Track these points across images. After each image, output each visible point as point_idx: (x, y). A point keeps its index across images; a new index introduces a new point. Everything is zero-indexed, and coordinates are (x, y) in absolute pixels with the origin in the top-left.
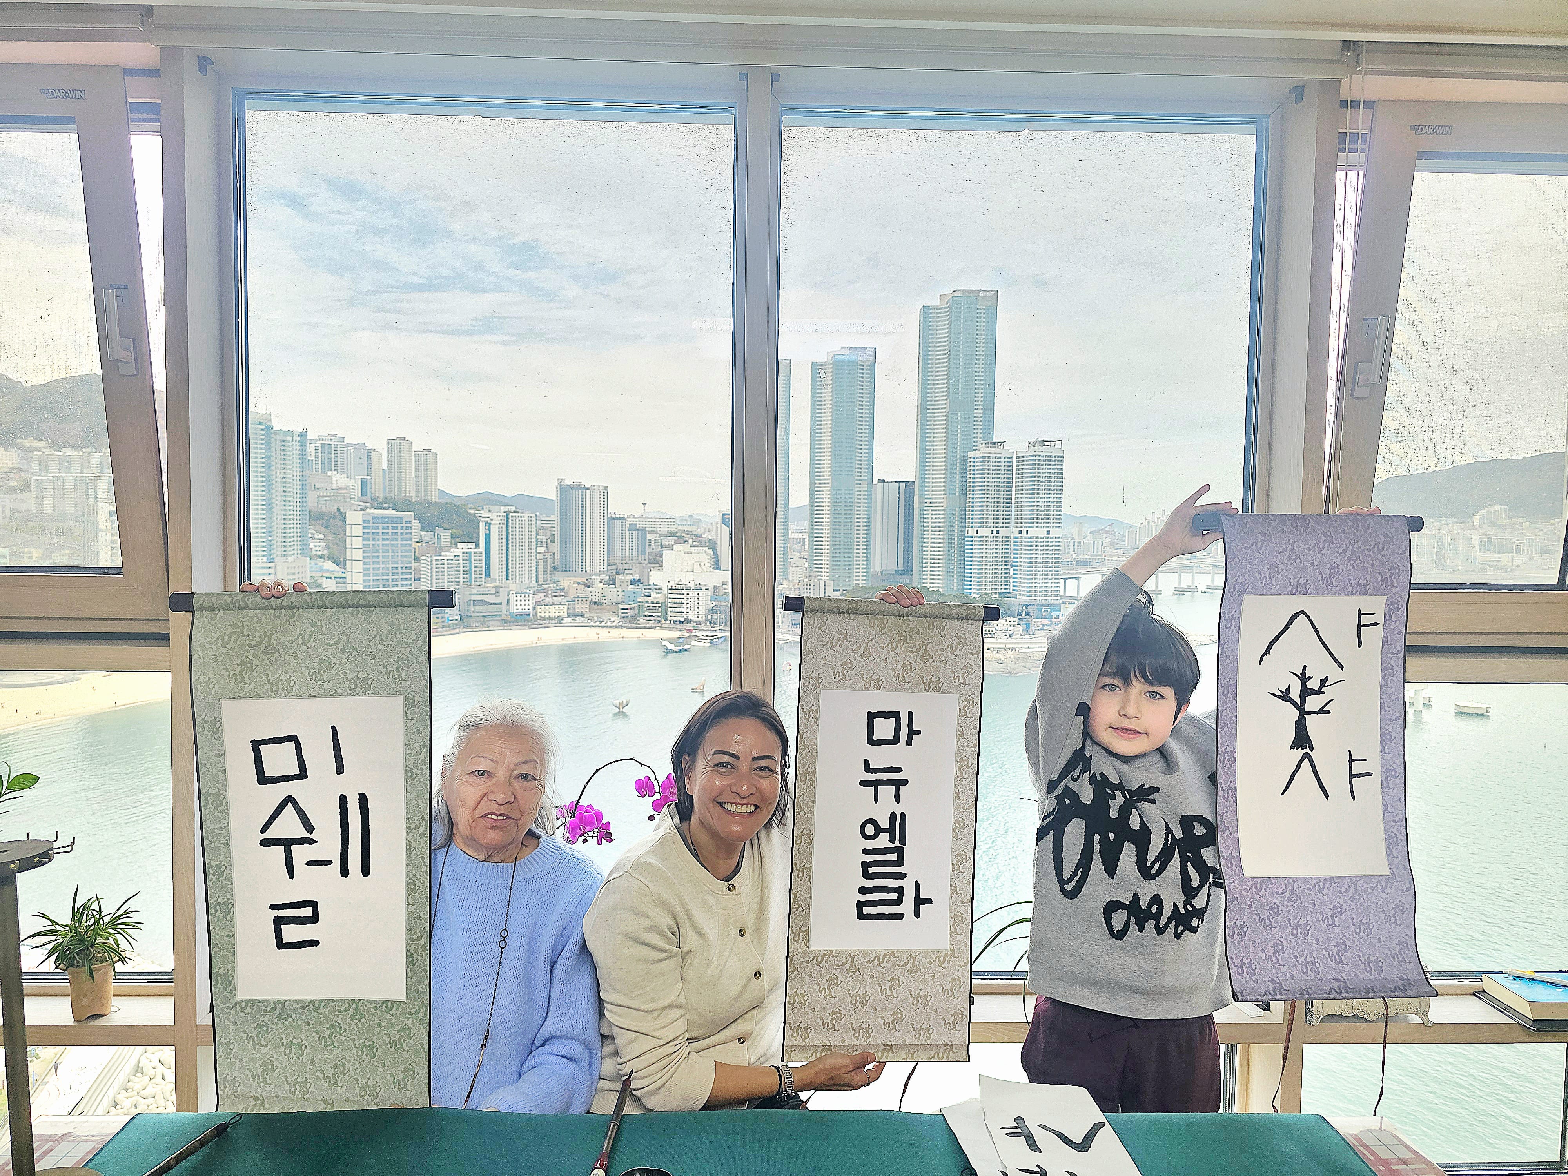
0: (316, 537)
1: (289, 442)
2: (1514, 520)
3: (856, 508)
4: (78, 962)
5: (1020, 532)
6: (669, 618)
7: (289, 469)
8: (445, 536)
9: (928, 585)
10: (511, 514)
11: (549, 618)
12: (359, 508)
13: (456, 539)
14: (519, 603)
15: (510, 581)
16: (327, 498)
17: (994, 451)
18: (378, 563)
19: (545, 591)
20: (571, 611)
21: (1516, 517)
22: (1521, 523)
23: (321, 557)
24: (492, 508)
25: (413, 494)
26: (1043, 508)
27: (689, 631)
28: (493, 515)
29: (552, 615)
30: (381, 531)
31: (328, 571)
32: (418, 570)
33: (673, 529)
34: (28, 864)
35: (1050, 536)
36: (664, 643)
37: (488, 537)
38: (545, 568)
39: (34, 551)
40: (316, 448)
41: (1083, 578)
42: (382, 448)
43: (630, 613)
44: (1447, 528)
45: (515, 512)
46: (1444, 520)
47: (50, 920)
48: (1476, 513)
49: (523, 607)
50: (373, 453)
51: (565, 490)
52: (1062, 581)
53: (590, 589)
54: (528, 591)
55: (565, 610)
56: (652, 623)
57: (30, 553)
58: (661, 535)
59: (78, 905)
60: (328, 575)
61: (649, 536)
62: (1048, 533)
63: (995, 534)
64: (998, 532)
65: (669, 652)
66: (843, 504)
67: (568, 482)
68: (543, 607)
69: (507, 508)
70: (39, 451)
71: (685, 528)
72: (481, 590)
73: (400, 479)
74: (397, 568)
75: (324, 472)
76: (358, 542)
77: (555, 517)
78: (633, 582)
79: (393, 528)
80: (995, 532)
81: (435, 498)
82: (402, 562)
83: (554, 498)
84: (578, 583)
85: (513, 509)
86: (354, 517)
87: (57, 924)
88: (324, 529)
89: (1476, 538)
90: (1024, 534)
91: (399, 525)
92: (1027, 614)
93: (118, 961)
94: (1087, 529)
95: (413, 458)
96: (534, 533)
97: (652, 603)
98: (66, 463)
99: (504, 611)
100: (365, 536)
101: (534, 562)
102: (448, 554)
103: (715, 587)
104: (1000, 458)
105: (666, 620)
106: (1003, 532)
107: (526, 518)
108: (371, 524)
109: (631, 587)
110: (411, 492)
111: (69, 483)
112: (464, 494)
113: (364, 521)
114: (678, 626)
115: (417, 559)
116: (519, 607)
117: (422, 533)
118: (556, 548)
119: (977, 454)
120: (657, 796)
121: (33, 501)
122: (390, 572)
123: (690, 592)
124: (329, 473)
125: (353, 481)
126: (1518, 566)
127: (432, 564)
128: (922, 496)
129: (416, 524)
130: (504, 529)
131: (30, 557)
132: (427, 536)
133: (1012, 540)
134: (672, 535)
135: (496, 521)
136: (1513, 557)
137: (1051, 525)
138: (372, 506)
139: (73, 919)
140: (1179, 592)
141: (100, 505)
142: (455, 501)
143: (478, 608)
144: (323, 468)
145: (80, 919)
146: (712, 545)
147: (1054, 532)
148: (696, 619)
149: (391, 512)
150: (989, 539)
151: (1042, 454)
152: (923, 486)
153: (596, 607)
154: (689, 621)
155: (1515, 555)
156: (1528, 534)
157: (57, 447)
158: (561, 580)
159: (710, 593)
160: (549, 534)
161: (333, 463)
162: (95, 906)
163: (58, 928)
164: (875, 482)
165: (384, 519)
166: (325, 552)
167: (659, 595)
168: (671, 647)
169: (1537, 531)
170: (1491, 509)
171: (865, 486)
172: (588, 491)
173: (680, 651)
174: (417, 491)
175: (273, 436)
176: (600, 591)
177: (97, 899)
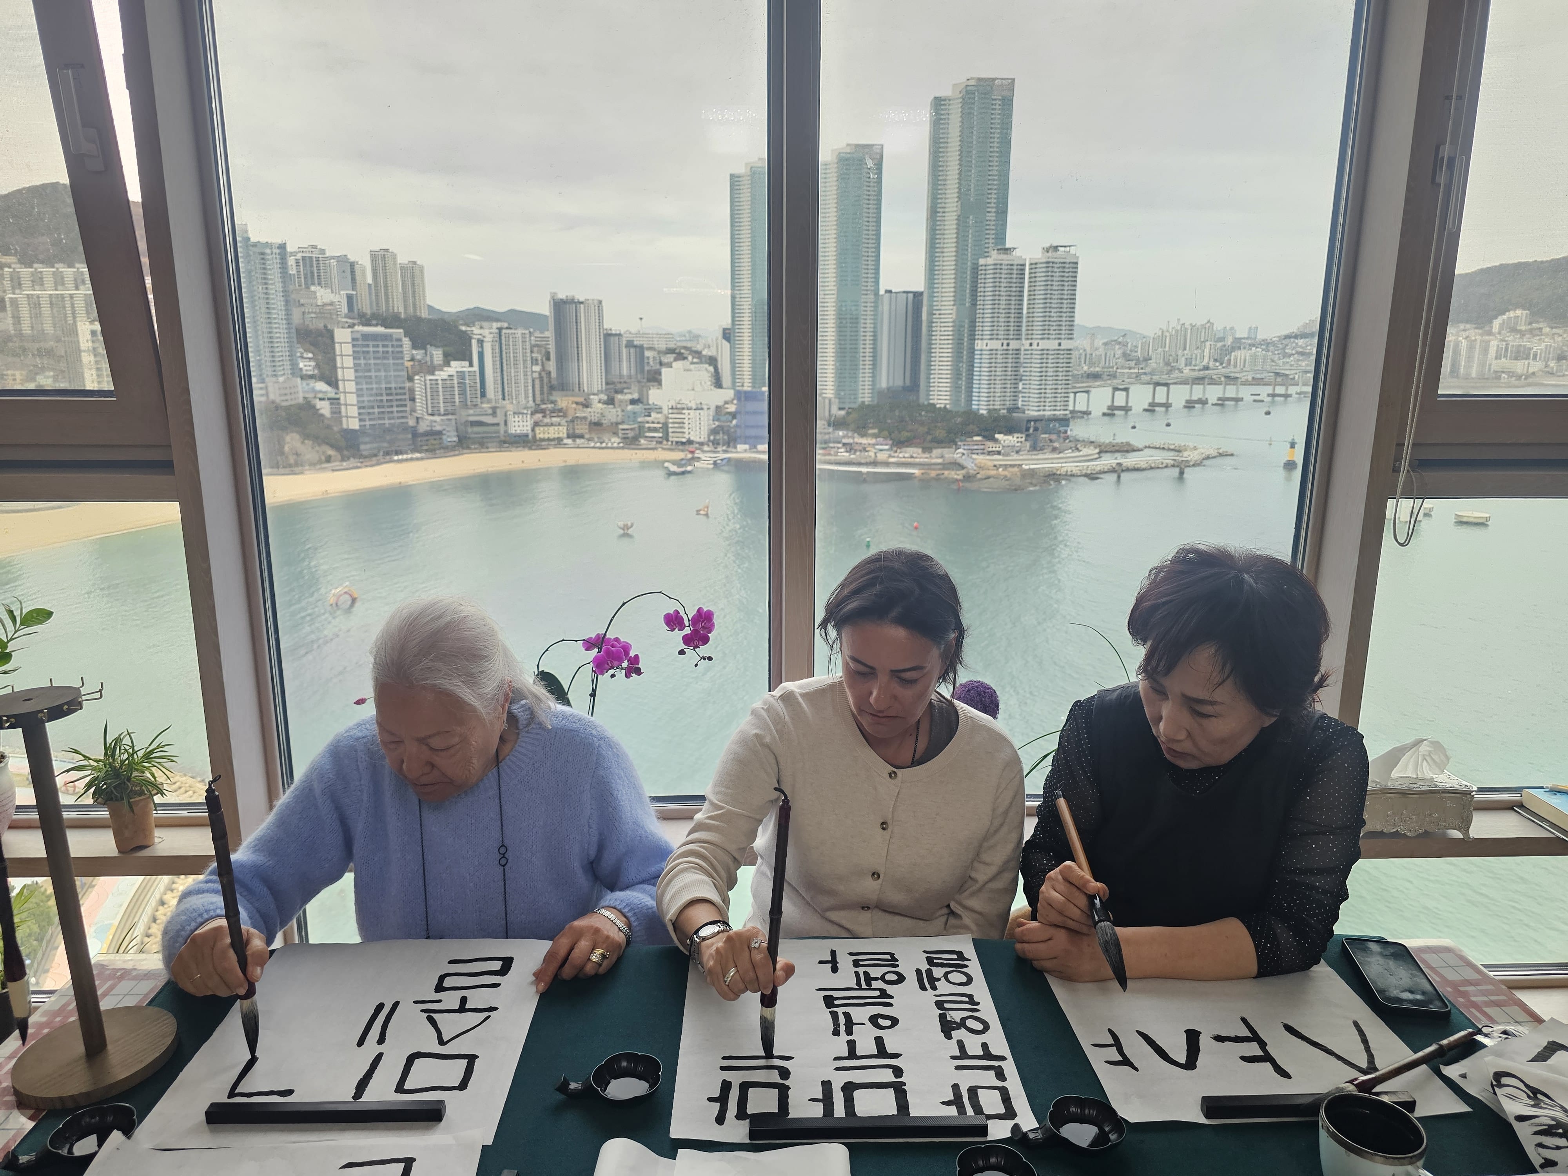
0: (305, 355)
1: (268, 255)
2: (1534, 325)
3: (862, 321)
4: (116, 796)
5: (1031, 345)
6: (671, 439)
7: (272, 284)
8: (437, 355)
9: (935, 402)
10: (504, 331)
11: (549, 440)
12: (347, 325)
13: (448, 359)
14: (516, 424)
15: (507, 402)
16: (313, 315)
17: (1004, 258)
18: (371, 383)
19: (543, 411)
20: (571, 431)
21: (1538, 322)
22: (1540, 329)
23: (311, 377)
24: (485, 324)
25: (402, 310)
26: (1055, 319)
27: (692, 452)
28: (486, 332)
29: (552, 436)
30: (371, 349)
31: (320, 392)
32: (412, 391)
33: (672, 345)
34: (57, 713)
35: (1062, 347)
36: (666, 464)
37: (481, 355)
38: (542, 387)
39: (17, 373)
40: (297, 262)
41: (1093, 391)
42: (365, 262)
43: (631, 434)
44: (1465, 334)
45: (507, 328)
46: (1462, 326)
47: (83, 756)
48: (1496, 318)
49: (521, 428)
50: (357, 267)
51: (561, 306)
52: (1072, 395)
53: (589, 410)
54: (525, 411)
55: (565, 431)
56: (653, 445)
57: (13, 375)
58: (659, 352)
59: (109, 741)
60: (320, 395)
61: (647, 354)
62: (1060, 344)
63: (1005, 347)
64: (1008, 345)
65: (671, 474)
66: (849, 316)
67: (562, 295)
68: (542, 429)
69: (499, 325)
70: (10, 267)
71: (684, 344)
72: (478, 411)
73: (386, 295)
74: (390, 389)
75: (307, 287)
76: (349, 362)
77: (550, 334)
78: (633, 402)
79: (384, 346)
80: (1005, 344)
81: (424, 314)
82: (396, 382)
83: (547, 313)
84: (577, 403)
85: (505, 325)
86: (342, 336)
87: (90, 759)
88: (312, 348)
89: (1494, 344)
90: (1035, 346)
91: (390, 344)
92: (1036, 429)
93: (157, 794)
94: (1099, 342)
95: (399, 272)
96: (528, 351)
97: (653, 423)
98: (38, 281)
99: (502, 432)
100: (356, 355)
101: (530, 381)
102: (442, 373)
103: (717, 407)
104: (1012, 265)
105: (667, 440)
106: (1014, 345)
107: (519, 335)
108: (360, 343)
109: (630, 407)
110: (398, 307)
111: (45, 302)
112: (454, 310)
113: (353, 339)
114: (681, 447)
115: (410, 379)
116: (517, 428)
117: (414, 352)
118: (552, 366)
119: (990, 261)
120: (687, 631)
121: (10, 321)
122: (384, 392)
123: (692, 412)
124: (313, 288)
125: (337, 296)
126: (1533, 373)
127: (425, 385)
128: (931, 306)
129: (406, 342)
130: (497, 347)
131: (14, 380)
132: (418, 354)
133: (1022, 352)
134: (670, 351)
135: (489, 338)
136: (1529, 364)
137: (1063, 337)
138: (359, 324)
139: (106, 754)
140: (1190, 405)
141: (79, 324)
142: (446, 317)
143: (476, 429)
144: (306, 284)
145: (113, 755)
146: (712, 361)
147: (1066, 344)
148: (698, 440)
149: (380, 329)
150: (999, 352)
151: (1056, 260)
152: (931, 297)
153: (596, 428)
154: (690, 442)
155: (1531, 361)
156: (1546, 340)
157: (27, 261)
158: (559, 399)
159: (712, 412)
160: (543, 351)
161: (316, 277)
162: (127, 741)
163: (92, 763)
164: (882, 292)
165: (375, 337)
166: (316, 372)
167: (659, 416)
168: (674, 468)
169: (1556, 337)
170: (1511, 314)
171: (871, 297)
172: (582, 306)
173: (683, 473)
174: (406, 307)
175: (251, 248)
176: (599, 411)
177: (129, 734)
